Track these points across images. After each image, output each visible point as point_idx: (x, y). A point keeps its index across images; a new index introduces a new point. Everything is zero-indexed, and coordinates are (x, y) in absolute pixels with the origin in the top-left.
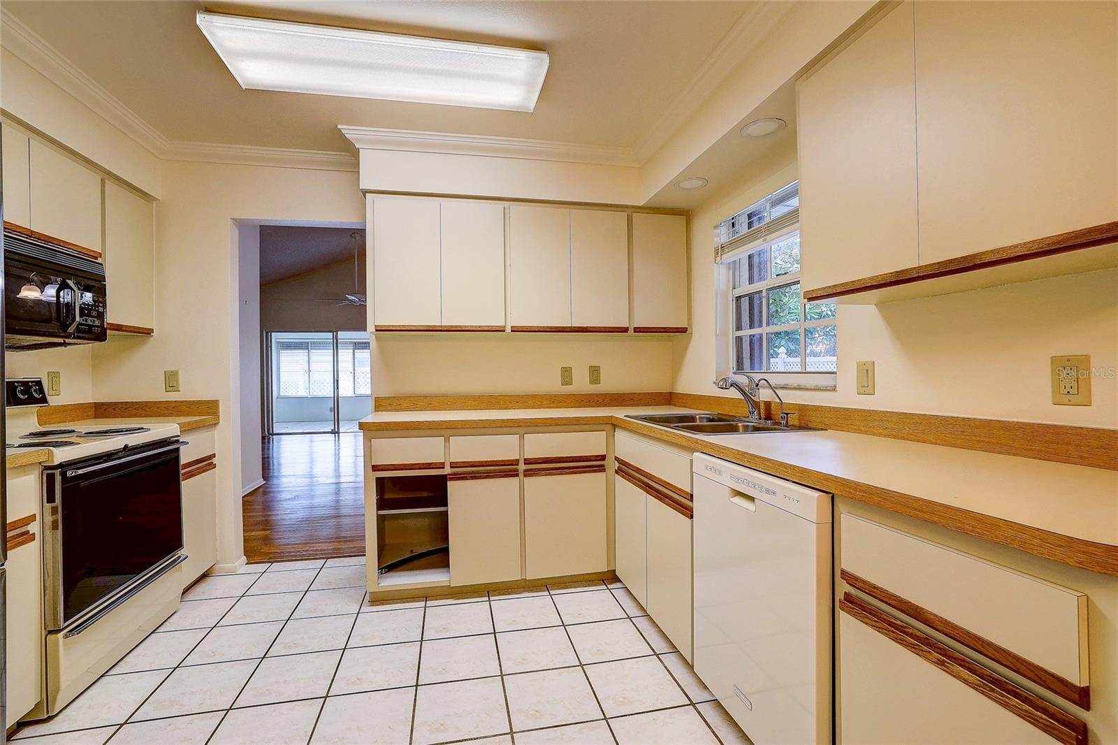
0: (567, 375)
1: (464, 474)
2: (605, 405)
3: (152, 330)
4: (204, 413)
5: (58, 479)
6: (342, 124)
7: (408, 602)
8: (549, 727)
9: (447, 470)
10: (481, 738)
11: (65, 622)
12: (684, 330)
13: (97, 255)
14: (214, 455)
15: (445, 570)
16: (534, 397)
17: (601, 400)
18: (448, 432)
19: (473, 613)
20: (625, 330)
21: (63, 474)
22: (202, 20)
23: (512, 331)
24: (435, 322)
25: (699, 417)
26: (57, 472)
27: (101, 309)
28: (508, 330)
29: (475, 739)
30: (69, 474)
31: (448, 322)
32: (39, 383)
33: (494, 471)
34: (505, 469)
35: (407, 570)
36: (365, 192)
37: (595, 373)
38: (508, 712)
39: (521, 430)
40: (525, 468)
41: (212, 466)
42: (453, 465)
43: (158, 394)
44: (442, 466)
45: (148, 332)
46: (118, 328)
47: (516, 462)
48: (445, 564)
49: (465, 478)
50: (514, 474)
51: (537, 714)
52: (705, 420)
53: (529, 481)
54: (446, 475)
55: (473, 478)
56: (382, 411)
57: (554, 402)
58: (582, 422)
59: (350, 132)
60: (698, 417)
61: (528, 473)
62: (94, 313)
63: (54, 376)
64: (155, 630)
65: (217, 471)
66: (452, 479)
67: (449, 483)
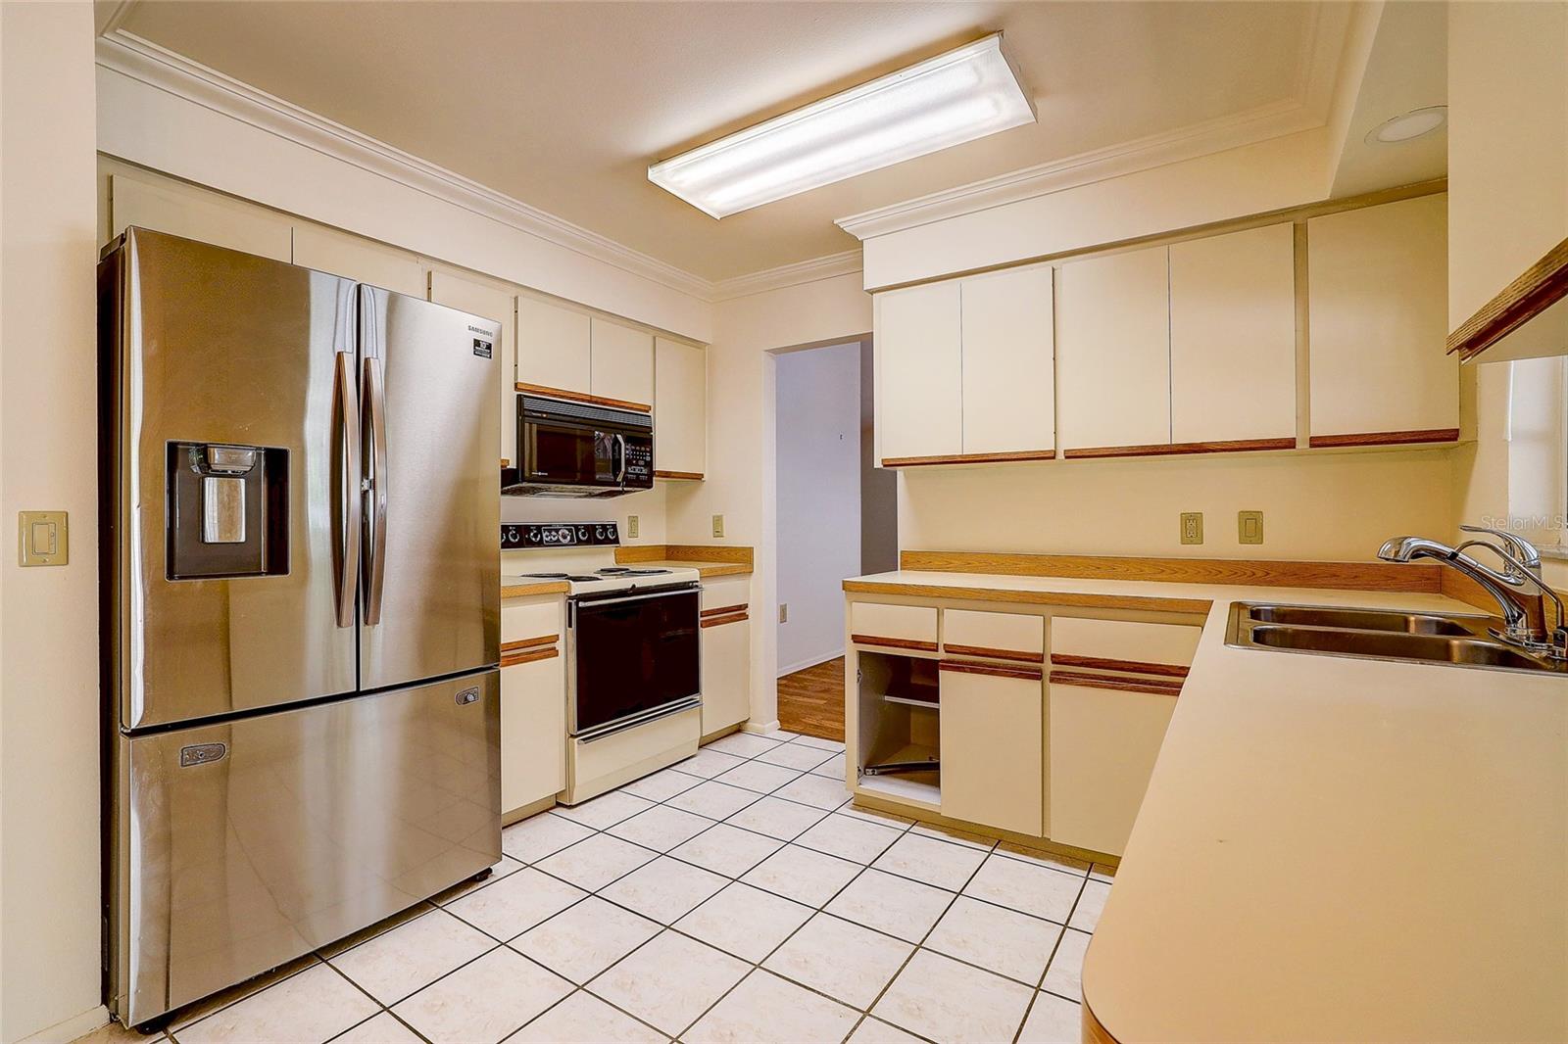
0: (1192, 527)
1: (958, 663)
2: (1271, 583)
3: (702, 475)
4: (739, 560)
5: (574, 607)
6: (838, 218)
7: (892, 819)
8: (915, 1035)
9: (941, 655)
10: (829, 997)
11: (579, 730)
12: (1452, 435)
13: (648, 409)
14: (746, 606)
15: (936, 789)
16: (1125, 561)
17: (1259, 574)
18: (942, 602)
19: (956, 859)
20: (1290, 444)
21: (577, 604)
22: (654, 174)
23: (1067, 457)
24: (955, 451)
25: (1416, 621)
26: (573, 602)
27: (648, 459)
28: (1061, 456)
29: (823, 995)
30: (581, 604)
31: (972, 449)
32: (614, 527)
33: (1005, 667)
34: (1022, 666)
35: (904, 779)
36: (872, 292)
37: (1251, 525)
38: (885, 990)
39: (1048, 610)
40: (1052, 669)
41: (746, 617)
42: (949, 649)
43: (705, 538)
44: (934, 648)
45: (699, 477)
46: (667, 475)
47: (1040, 658)
48: (935, 782)
49: (963, 670)
50: (1037, 675)
51: (917, 1012)
52: (1434, 628)
53: (1056, 690)
54: (938, 661)
55: (973, 671)
56: (909, 569)
57: (1163, 571)
58: (1153, 606)
59: (849, 224)
60: (1412, 618)
61: (1057, 678)
62: (642, 463)
63: (633, 520)
64: (671, 766)
65: (751, 623)
66: (944, 668)
67: (941, 673)
